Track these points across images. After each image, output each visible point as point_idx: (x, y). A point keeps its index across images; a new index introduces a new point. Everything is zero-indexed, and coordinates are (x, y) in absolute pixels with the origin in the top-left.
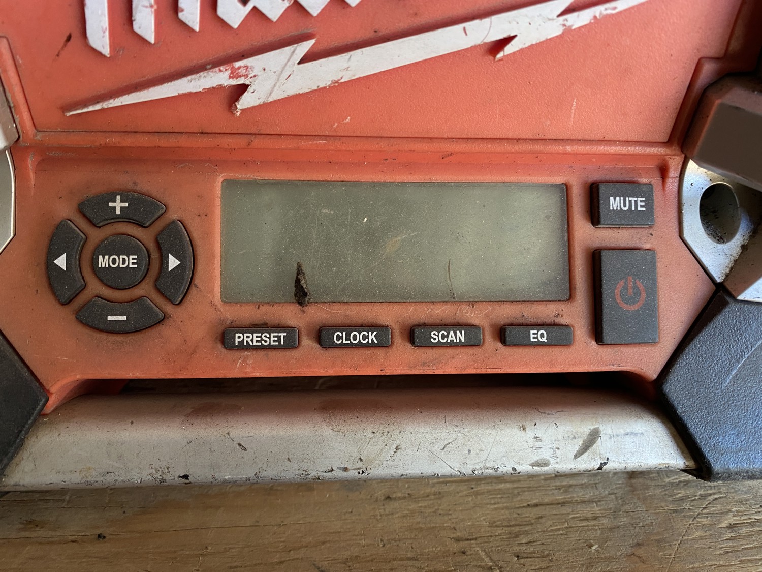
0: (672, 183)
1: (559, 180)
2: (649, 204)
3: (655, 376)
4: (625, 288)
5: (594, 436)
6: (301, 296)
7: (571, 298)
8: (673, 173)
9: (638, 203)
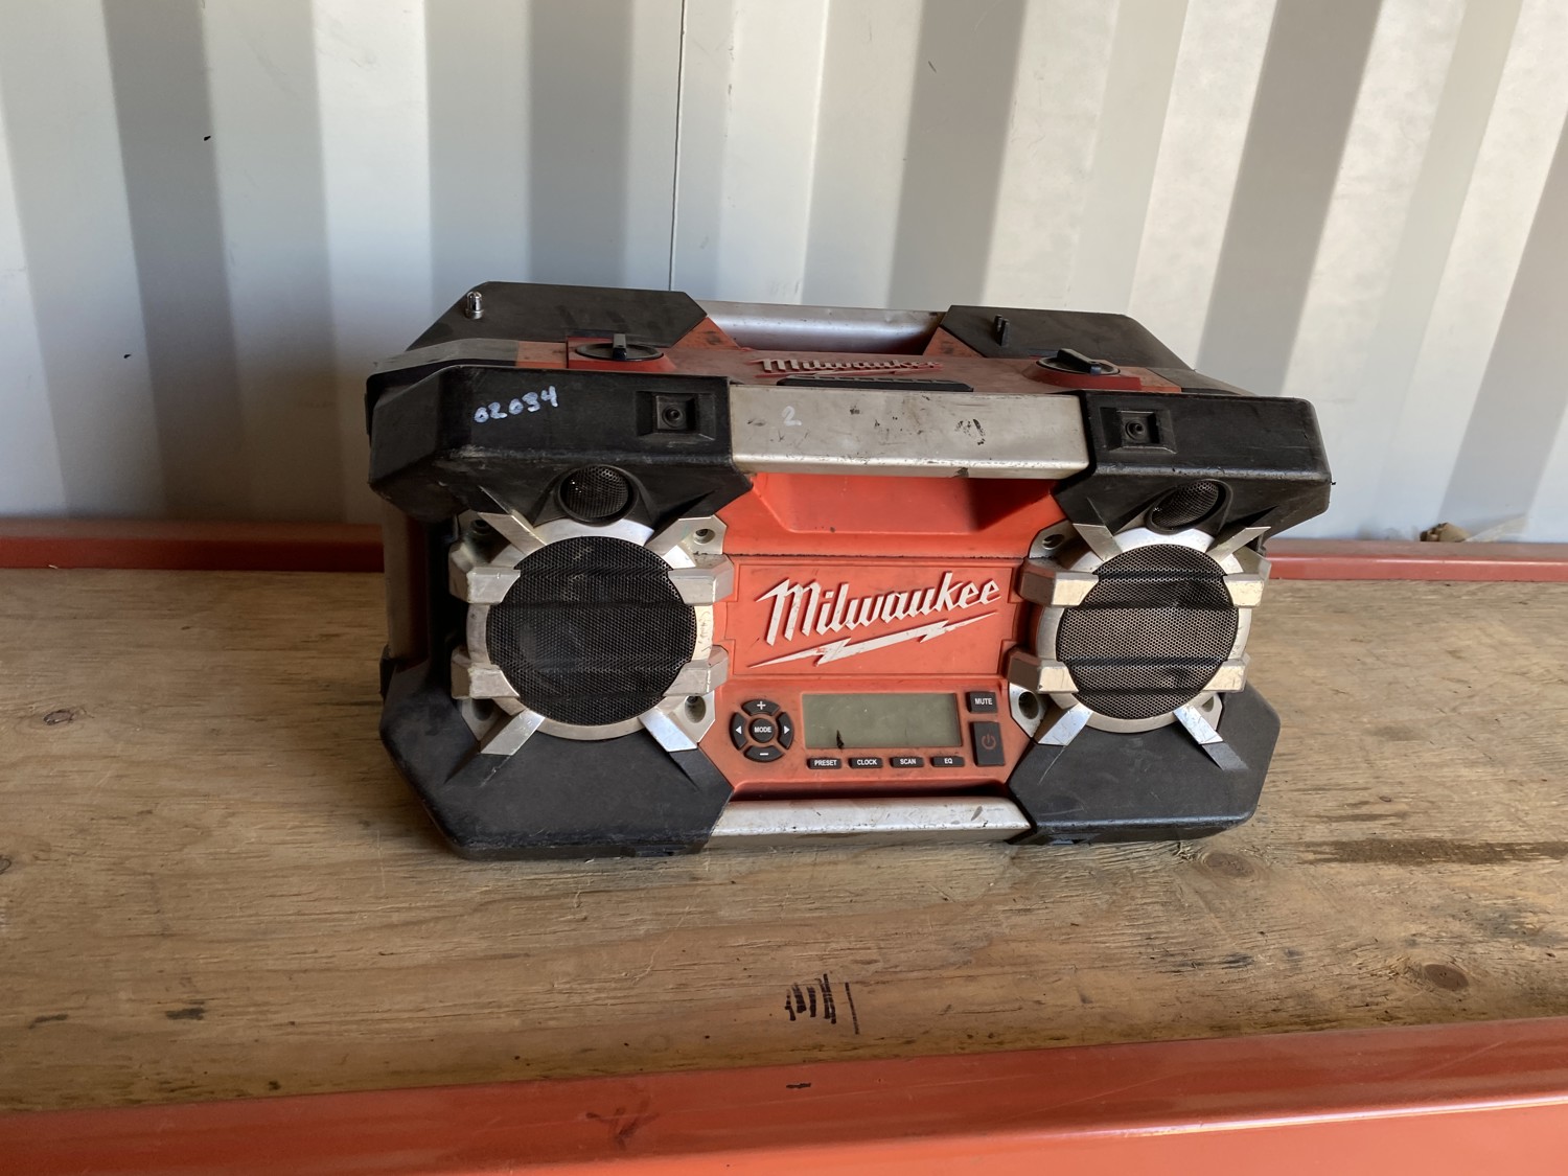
0: (1004, 692)
1: (951, 692)
2: (994, 701)
3: (1005, 781)
4: (986, 740)
5: (979, 811)
6: (840, 745)
7: (962, 745)
8: (1004, 687)
9: (989, 701)
